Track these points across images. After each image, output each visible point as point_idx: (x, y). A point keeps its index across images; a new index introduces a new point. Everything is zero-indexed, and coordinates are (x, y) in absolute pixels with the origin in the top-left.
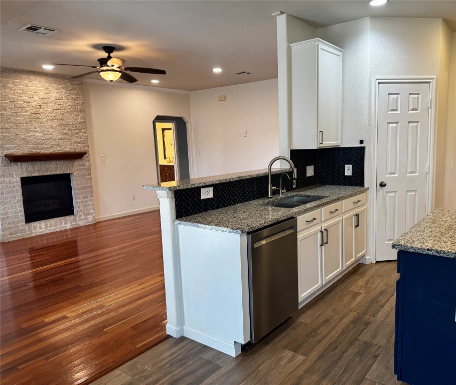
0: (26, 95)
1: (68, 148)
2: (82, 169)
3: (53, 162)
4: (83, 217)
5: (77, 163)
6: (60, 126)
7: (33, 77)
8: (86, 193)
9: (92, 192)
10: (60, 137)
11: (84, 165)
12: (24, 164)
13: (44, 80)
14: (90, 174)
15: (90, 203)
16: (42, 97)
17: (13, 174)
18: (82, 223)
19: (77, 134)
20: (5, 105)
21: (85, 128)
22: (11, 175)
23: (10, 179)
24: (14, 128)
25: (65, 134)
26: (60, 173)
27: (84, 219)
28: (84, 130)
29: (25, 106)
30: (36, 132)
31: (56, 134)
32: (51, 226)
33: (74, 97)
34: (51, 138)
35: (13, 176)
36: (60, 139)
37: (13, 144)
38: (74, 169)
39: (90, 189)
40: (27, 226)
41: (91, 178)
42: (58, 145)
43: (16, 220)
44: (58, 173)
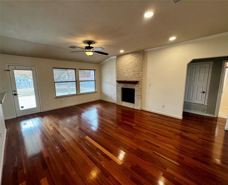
0: (125, 62)
1: (134, 80)
2: (138, 88)
3: (129, 84)
4: (136, 106)
5: (137, 85)
6: (133, 71)
7: (127, 55)
8: (139, 97)
9: (142, 98)
11: (139, 86)
12: (122, 84)
13: (130, 55)
14: (141, 90)
16: (129, 61)
18: (136, 108)
19: (138, 74)
20: (120, 66)
21: (142, 71)
25: (134, 74)
26: (131, 88)
29: (124, 66)
30: (126, 74)
31: (131, 74)
33: (139, 59)
34: (130, 76)
35: (120, 87)
36: (132, 76)
37: (120, 78)
38: (136, 87)
39: (141, 96)
40: (121, 102)
42: (131, 78)
43: (119, 99)
44: (130, 88)
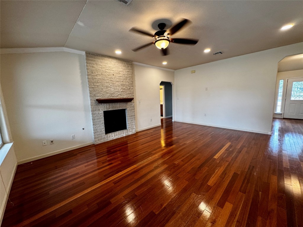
0: (107, 69)
1: (125, 96)
2: (131, 107)
3: (118, 103)
4: (131, 130)
5: (129, 104)
6: (122, 85)
7: (110, 60)
9: (135, 118)
10: (121, 90)
11: (131, 105)
12: (105, 104)
13: (115, 61)
14: (134, 109)
15: (134, 123)
16: (114, 70)
17: (100, 109)
19: (129, 89)
20: (97, 73)
21: (133, 86)
22: (99, 110)
23: (99, 112)
24: (101, 85)
25: (124, 89)
26: (122, 109)
27: (131, 132)
28: (132, 88)
29: (106, 74)
30: (111, 88)
31: (120, 89)
32: (117, 135)
33: (128, 70)
34: (118, 91)
35: (100, 111)
36: (122, 92)
37: (100, 94)
38: (127, 107)
39: (134, 117)
40: (106, 136)
41: (134, 111)
42: (121, 95)
43: (101, 133)
44: (120, 109)
